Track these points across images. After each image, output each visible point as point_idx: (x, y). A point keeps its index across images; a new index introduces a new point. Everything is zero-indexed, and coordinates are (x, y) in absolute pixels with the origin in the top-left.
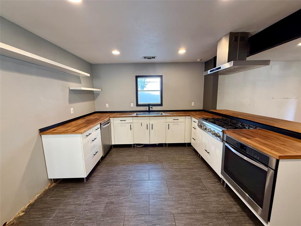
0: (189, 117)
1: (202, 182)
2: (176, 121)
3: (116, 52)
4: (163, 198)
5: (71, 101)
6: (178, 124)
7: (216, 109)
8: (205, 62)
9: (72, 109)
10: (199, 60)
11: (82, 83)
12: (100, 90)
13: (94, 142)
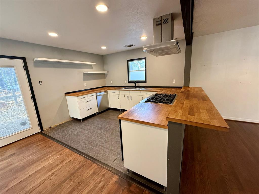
2: (148, 95)
3: (104, 48)
5: (84, 80)
9: (85, 84)
11: (94, 69)
12: (107, 72)
13: (88, 102)
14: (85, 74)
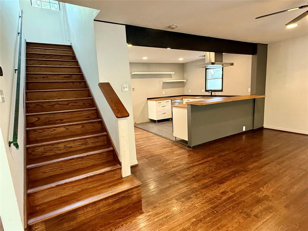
5: (163, 88)
9: (164, 92)
11: (173, 77)
12: (186, 80)
13: (164, 107)
14: (165, 83)
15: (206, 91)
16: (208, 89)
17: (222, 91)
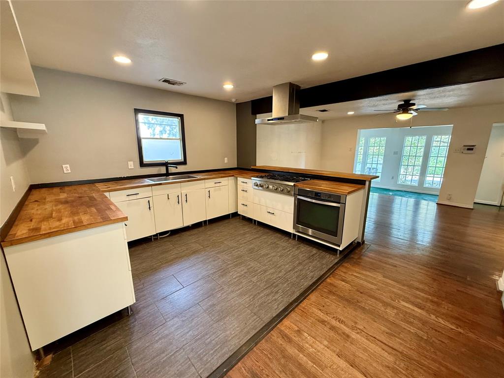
0: (232, 177)
1: (278, 244)
2: (218, 185)
3: (122, 60)
4: (261, 271)
6: (220, 189)
7: (256, 166)
8: (237, 104)
10: (233, 100)
15: (142, 164)
16: (146, 159)
17: (184, 163)
